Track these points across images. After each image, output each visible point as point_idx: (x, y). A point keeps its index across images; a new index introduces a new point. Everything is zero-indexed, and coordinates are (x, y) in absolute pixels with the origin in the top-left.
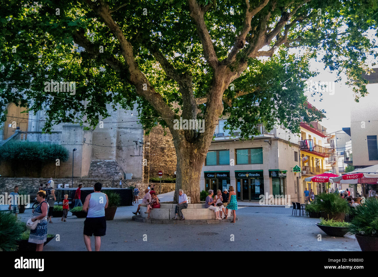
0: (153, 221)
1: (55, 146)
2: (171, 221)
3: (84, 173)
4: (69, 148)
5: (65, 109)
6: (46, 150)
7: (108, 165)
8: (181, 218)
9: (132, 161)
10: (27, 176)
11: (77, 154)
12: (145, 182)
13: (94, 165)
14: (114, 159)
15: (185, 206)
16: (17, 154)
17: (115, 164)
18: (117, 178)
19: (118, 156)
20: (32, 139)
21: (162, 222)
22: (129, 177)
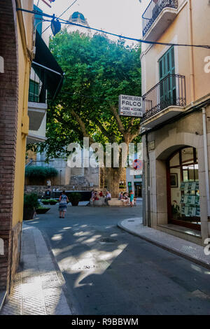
0: (95, 206)
1: (51, 168)
2: (103, 205)
3: (67, 183)
4: (58, 170)
5: (55, 151)
6: (46, 171)
7: (80, 178)
8: (108, 205)
9: (93, 176)
10: (37, 185)
11: (62, 173)
12: (101, 188)
13: (72, 178)
14: (83, 175)
15: (109, 199)
16: (32, 173)
17: (84, 178)
18: (85, 185)
19: (85, 173)
20: (39, 164)
21: (99, 206)
22: (92, 185)
